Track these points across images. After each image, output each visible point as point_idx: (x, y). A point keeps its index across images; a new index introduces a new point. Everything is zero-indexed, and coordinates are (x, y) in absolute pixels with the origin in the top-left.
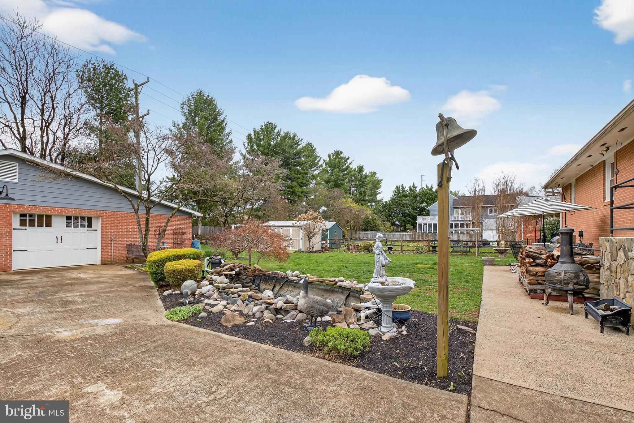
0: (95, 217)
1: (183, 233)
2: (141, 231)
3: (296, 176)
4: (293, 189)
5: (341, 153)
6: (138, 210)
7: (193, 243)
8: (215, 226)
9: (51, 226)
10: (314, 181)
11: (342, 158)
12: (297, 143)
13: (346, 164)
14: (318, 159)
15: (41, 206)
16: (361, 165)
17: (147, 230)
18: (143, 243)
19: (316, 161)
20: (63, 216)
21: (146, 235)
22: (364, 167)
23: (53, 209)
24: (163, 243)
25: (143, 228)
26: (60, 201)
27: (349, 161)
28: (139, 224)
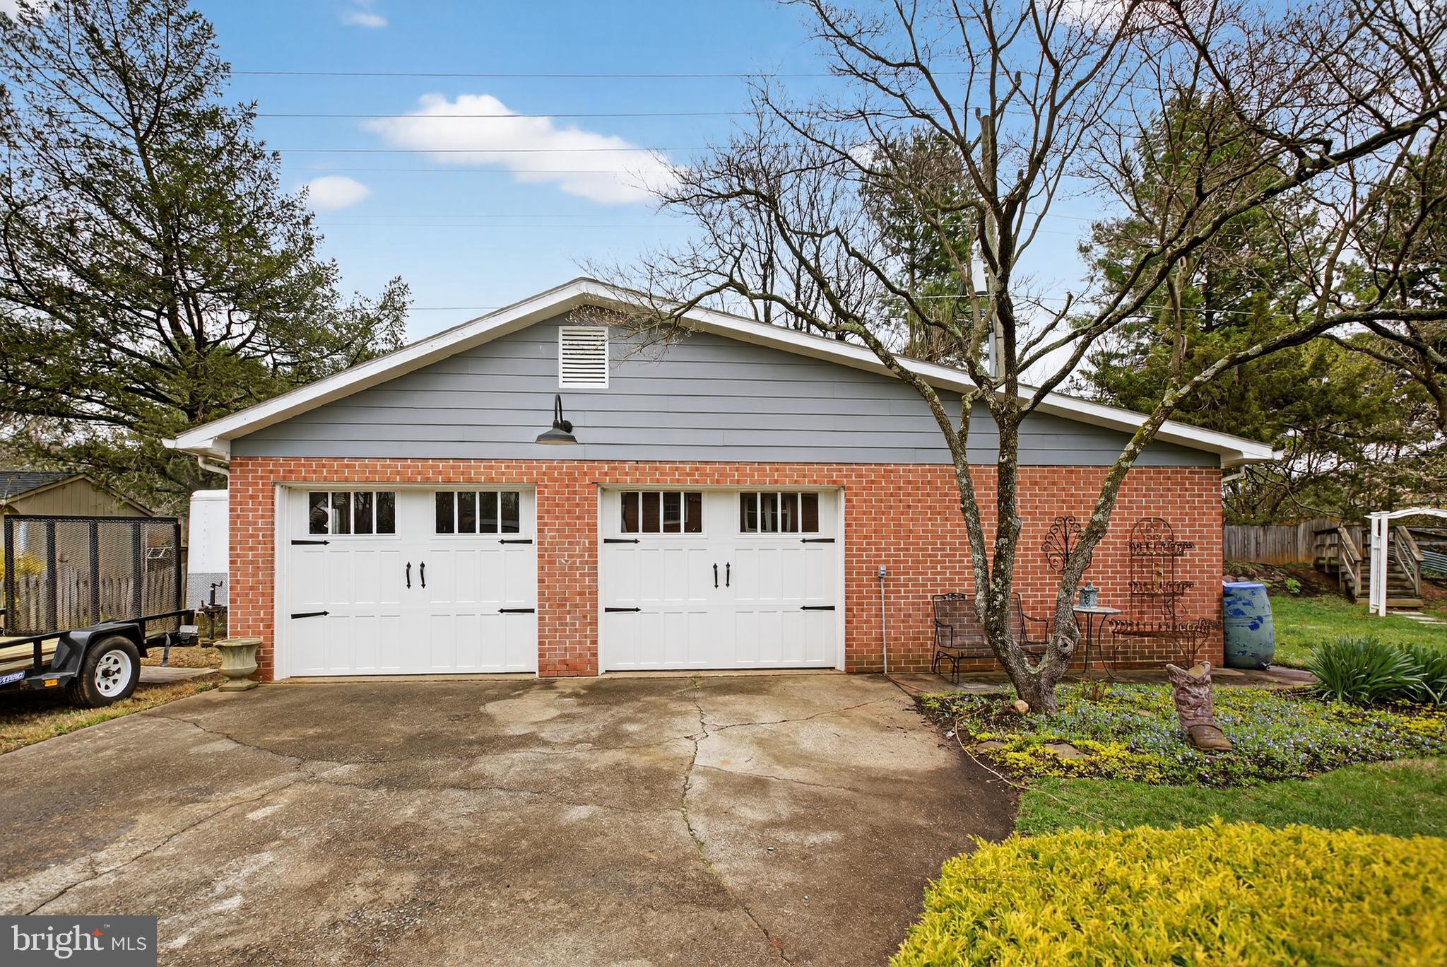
0: (827, 492)
1: (1175, 550)
2: (979, 535)
6: (963, 435)
7: (1226, 593)
8: (1265, 525)
9: (699, 529)
15: (668, 462)
17: (1006, 531)
18: (990, 597)
20: (728, 493)
21: (999, 557)
23: (697, 469)
24: (1085, 595)
25: (989, 525)
26: (716, 437)
28: (969, 507)
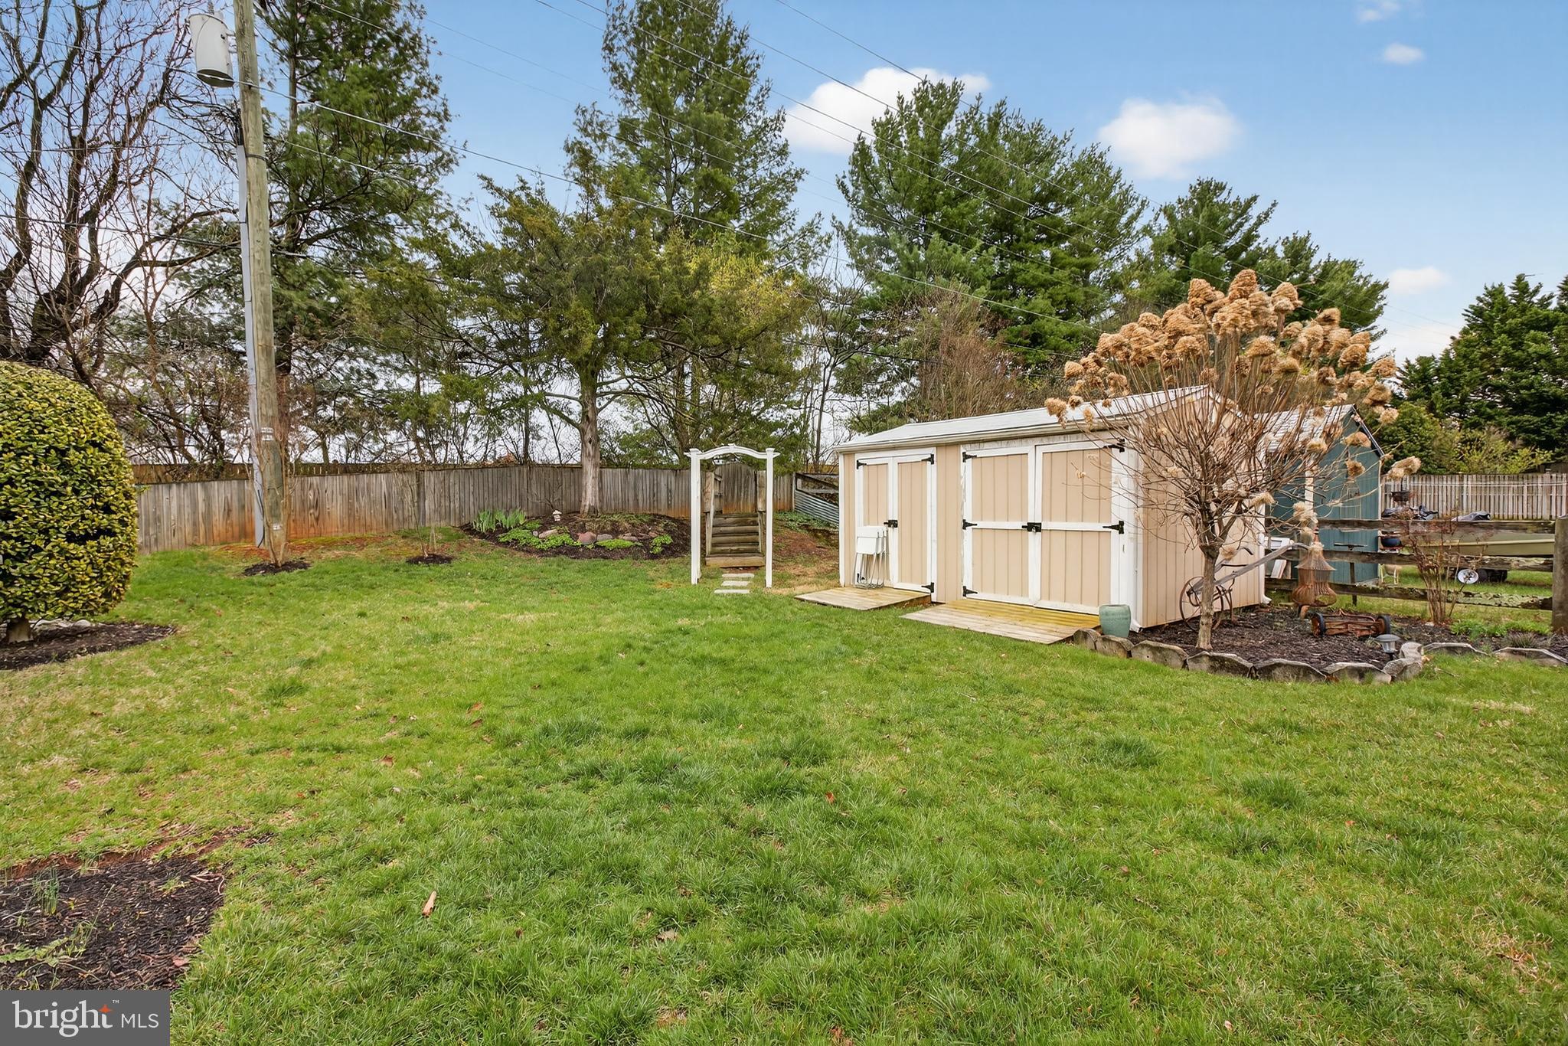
3: (1047, 276)
4: (1036, 323)
5: (1221, 187)
10: (1118, 298)
11: (1224, 208)
12: (1046, 157)
13: (1241, 225)
14: (1130, 212)
16: (1302, 234)
19: (1124, 220)
22: (1313, 243)
27: (1255, 212)
